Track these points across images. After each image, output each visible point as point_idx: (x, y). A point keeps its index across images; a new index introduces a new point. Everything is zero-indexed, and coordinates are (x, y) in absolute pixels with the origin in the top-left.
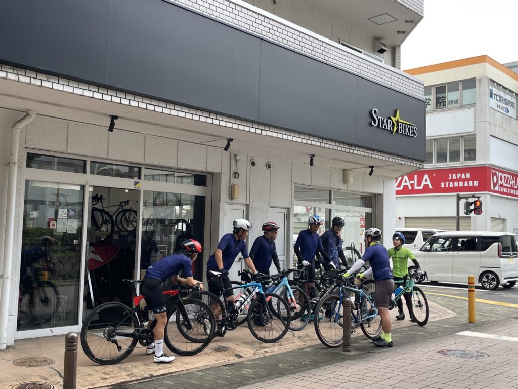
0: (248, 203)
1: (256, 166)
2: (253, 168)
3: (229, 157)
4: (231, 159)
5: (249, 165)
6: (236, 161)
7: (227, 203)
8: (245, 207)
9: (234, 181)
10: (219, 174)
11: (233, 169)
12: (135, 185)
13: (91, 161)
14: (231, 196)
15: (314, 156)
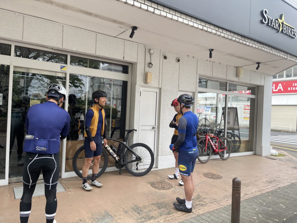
0: (160, 87)
1: (167, 59)
2: (165, 60)
3: (144, 51)
4: (145, 52)
5: (162, 58)
6: (150, 54)
7: (142, 86)
8: (158, 90)
9: (148, 69)
10: (136, 64)
11: (148, 61)
12: (61, 68)
13: (15, 46)
14: (146, 81)
15: (212, 50)
